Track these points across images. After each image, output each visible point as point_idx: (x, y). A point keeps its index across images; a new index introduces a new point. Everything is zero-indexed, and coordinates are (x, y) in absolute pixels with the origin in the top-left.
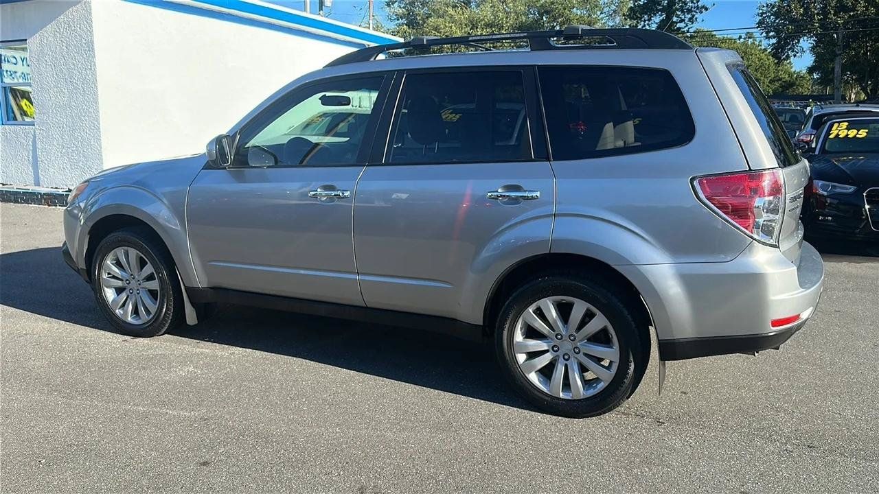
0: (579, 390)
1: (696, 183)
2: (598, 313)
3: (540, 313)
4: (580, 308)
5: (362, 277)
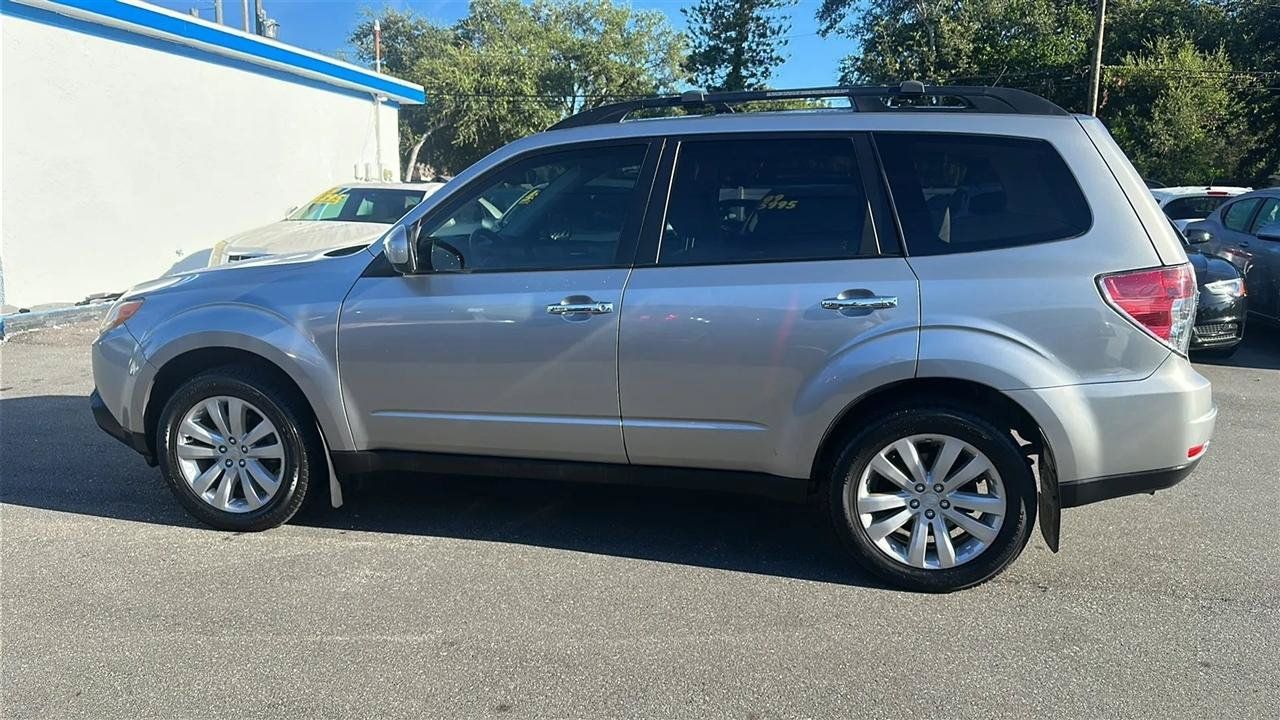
0: (950, 556)
1: (1101, 282)
2: (978, 453)
4: (952, 449)
5: (627, 423)
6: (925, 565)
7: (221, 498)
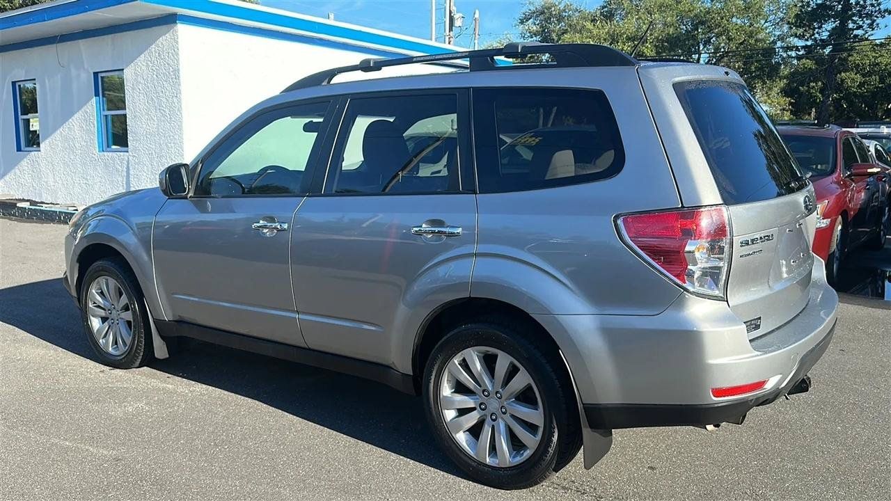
0: (506, 457)
1: (620, 222)
2: (522, 368)
3: (465, 365)
4: (504, 361)
5: (301, 316)
6: (488, 460)
7: (107, 342)
